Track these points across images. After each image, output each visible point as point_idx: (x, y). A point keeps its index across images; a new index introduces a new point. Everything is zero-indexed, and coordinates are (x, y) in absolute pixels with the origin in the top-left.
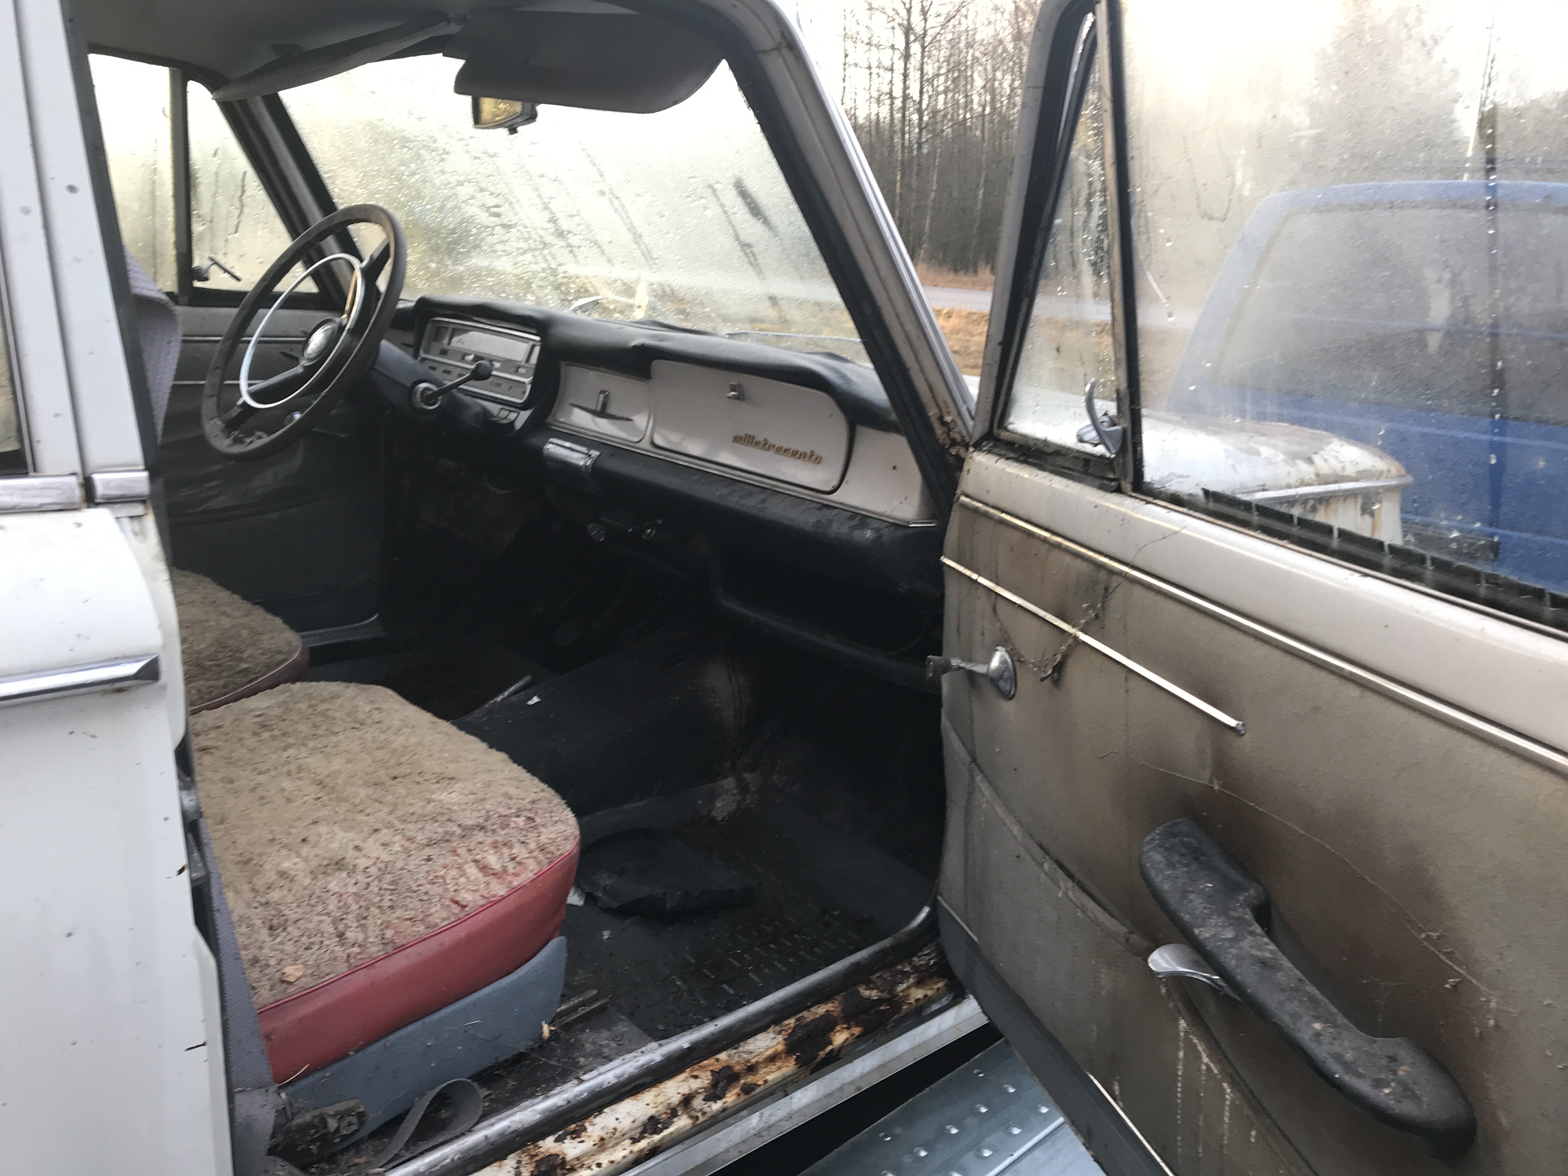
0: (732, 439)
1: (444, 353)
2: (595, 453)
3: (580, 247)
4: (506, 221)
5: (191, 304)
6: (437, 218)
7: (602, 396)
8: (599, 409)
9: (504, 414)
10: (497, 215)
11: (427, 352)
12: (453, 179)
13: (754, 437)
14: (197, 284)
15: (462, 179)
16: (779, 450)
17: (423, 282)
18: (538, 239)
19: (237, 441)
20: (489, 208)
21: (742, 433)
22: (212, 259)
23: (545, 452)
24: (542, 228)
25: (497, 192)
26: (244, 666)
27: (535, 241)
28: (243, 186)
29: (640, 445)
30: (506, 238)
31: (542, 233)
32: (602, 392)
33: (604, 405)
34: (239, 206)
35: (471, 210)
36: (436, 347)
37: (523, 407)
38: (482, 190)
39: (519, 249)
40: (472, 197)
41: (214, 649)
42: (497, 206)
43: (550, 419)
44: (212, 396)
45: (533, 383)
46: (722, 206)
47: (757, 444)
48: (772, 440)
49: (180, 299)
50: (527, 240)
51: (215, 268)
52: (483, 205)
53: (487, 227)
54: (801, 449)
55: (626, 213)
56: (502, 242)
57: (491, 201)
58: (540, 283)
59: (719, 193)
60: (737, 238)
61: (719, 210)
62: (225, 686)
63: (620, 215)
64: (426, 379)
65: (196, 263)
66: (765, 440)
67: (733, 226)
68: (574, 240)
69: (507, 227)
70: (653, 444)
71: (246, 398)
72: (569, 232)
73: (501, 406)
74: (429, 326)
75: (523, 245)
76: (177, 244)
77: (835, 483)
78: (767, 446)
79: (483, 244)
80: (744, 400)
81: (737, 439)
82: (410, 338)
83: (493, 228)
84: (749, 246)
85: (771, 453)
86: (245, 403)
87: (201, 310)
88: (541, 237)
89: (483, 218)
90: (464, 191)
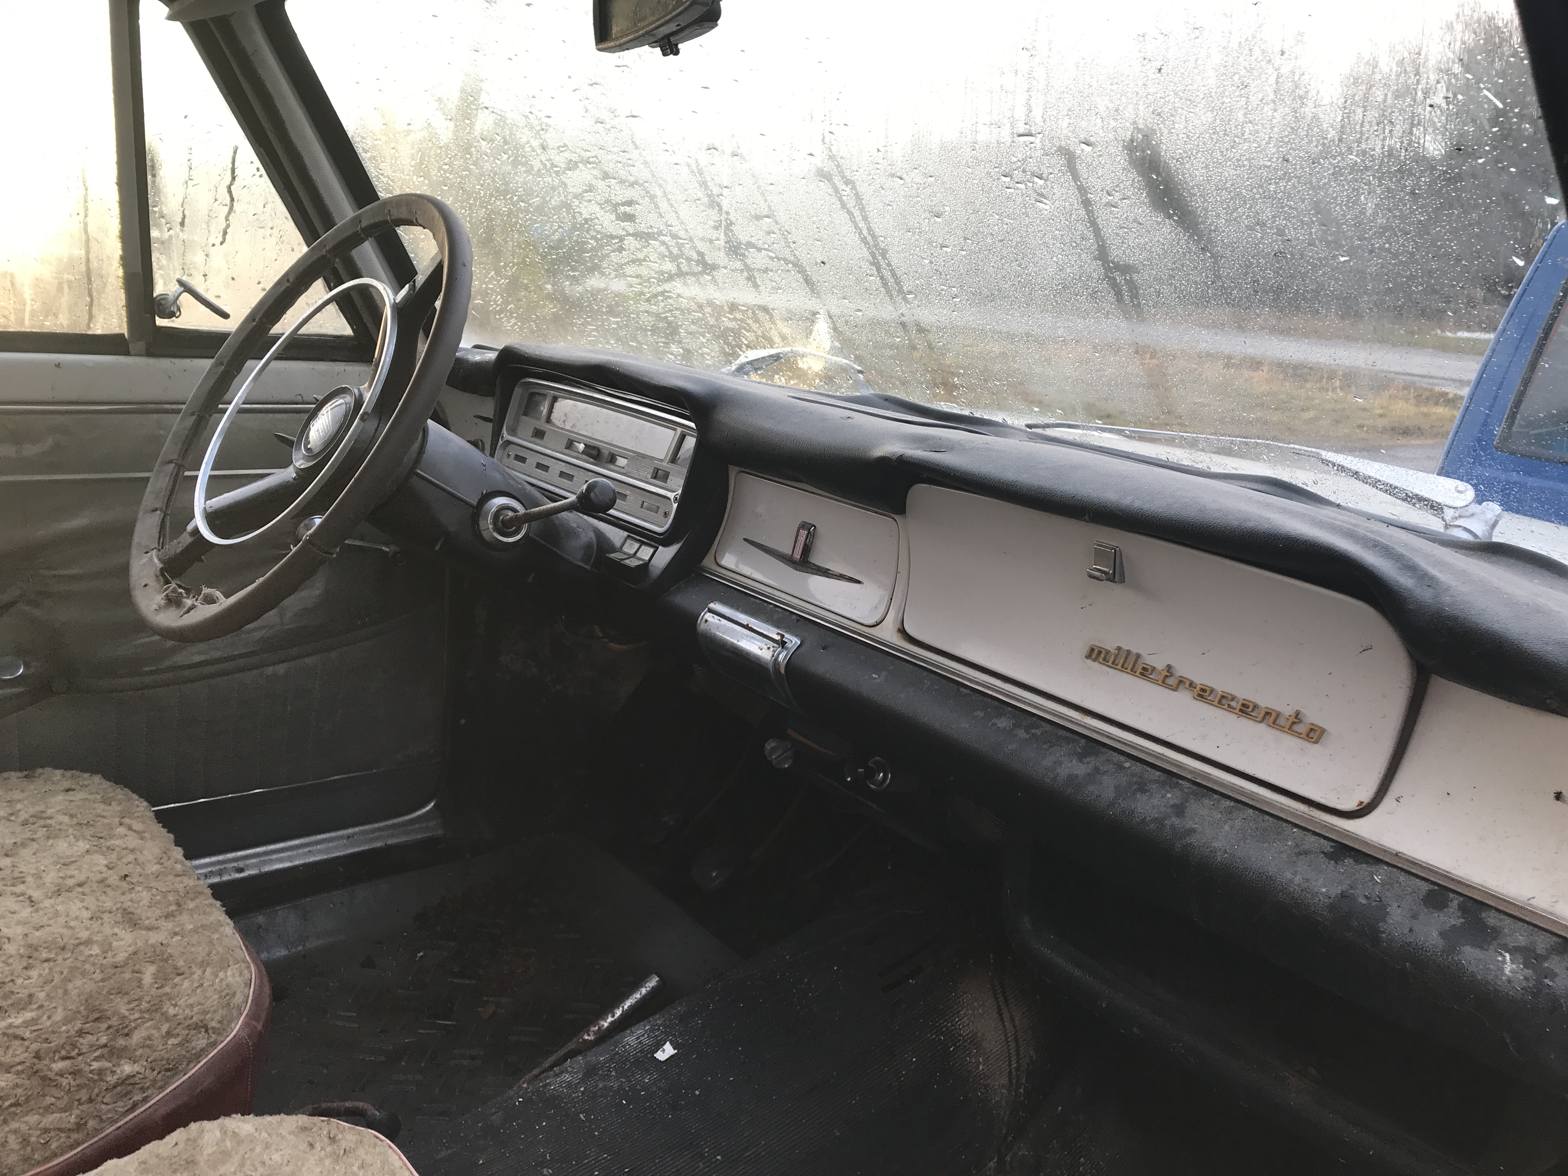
0: (1086, 650)
1: (539, 434)
2: (793, 641)
3: (766, 270)
4: (643, 228)
5: (150, 353)
6: (536, 222)
7: (804, 533)
8: (797, 556)
9: (631, 547)
10: (630, 218)
11: (513, 431)
12: (560, 160)
13: (1138, 656)
14: (160, 322)
15: (575, 158)
16: (1203, 694)
17: (513, 321)
18: (695, 256)
19: (173, 602)
20: (616, 206)
21: (1110, 645)
22: (181, 283)
23: (702, 626)
24: (703, 239)
25: (632, 179)
26: (127, 1068)
27: (689, 260)
28: (233, 171)
29: (875, 632)
30: (640, 256)
31: (702, 246)
32: (804, 526)
33: (807, 550)
34: (228, 200)
35: (586, 210)
36: (528, 424)
37: (665, 540)
38: (606, 176)
39: (662, 273)
40: (591, 189)
41: (78, 1025)
42: (630, 203)
43: (708, 562)
44: (155, 510)
45: (683, 501)
46: (1082, 190)
47: (1146, 673)
48: (1183, 670)
49: (132, 347)
50: (674, 258)
51: (186, 298)
52: (608, 201)
53: (612, 237)
54: (1264, 701)
55: (862, 209)
56: (633, 261)
57: (621, 194)
58: (693, 328)
59: (1081, 168)
60: (1102, 254)
61: (1074, 199)
62: (79, 1126)
63: (850, 213)
64: (503, 488)
65: (159, 289)
66: (1169, 668)
67: (1097, 231)
68: (757, 260)
69: (645, 237)
70: (902, 631)
71: (200, 523)
72: (750, 245)
73: (626, 534)
74: (518, 391)
75: (669, 266)
76: (125, 260)
77: (1366, 795)
78: (1171, 681)
79: (605, 264)
80: (1122, 581)
81: (1095, 654)
82: (488, 407)
83: (621, 239)
84: (1126, 269)
85: (1184, 697)
86: (196, 531)
87: (165, 363)
88: (701, 254)
89: (608, 222)
90: (577, 179)
